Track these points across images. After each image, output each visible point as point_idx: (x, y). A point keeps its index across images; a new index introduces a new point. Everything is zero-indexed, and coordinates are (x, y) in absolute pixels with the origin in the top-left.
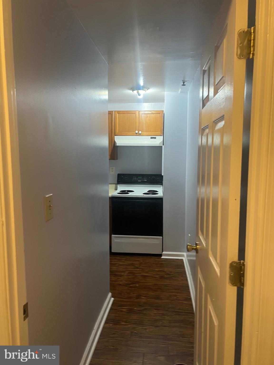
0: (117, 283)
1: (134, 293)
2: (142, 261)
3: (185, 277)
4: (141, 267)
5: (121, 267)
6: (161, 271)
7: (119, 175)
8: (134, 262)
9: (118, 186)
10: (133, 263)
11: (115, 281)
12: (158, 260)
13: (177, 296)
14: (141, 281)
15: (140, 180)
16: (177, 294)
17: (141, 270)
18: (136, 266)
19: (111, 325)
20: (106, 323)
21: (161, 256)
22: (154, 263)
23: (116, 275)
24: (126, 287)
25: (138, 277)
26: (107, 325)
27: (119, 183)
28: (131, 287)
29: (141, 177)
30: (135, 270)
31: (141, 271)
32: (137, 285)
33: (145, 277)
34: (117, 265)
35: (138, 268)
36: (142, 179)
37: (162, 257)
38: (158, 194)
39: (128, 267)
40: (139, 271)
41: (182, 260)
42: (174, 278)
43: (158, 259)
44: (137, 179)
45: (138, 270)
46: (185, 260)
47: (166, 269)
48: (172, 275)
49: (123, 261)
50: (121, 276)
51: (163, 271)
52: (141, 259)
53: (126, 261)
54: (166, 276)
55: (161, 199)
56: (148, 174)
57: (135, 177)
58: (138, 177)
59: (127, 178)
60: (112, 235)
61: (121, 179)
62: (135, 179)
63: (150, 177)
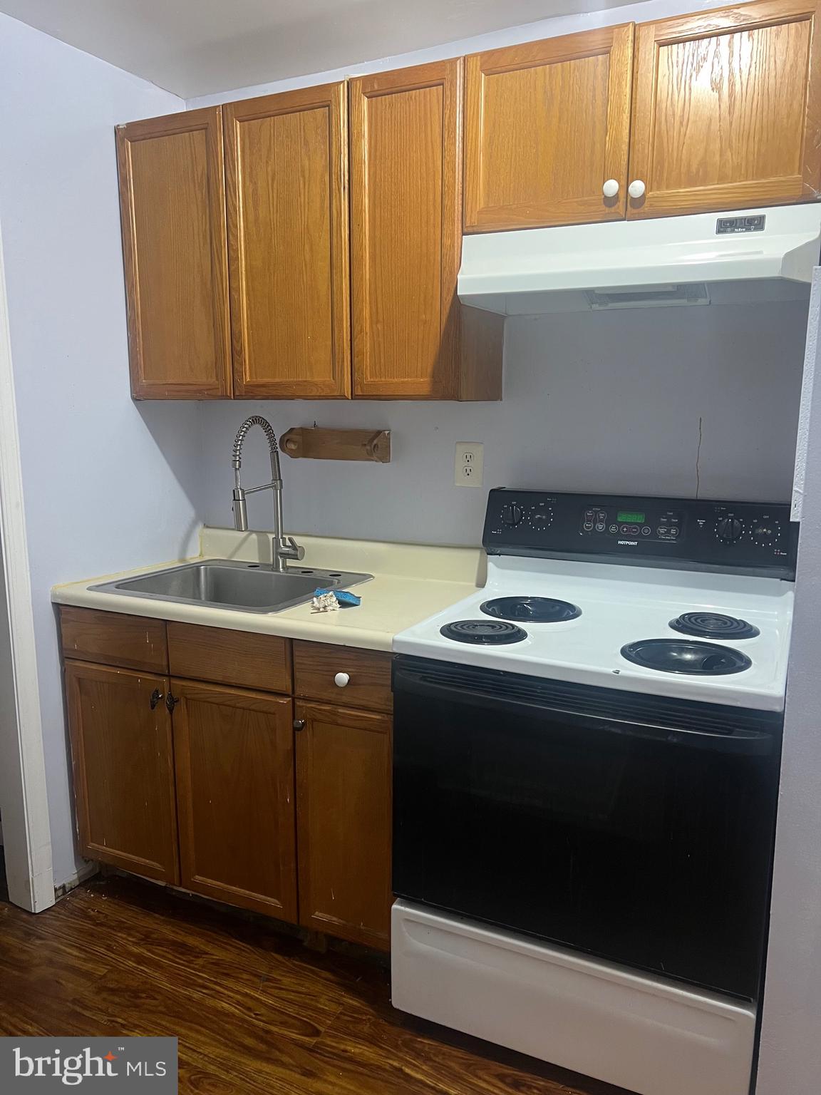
9: (491, 566)
15: (629, 537)
27: (498, 548)
29: (639, 518)
36: (647, 531)
44: (613, 529)
56: (694, 496)
57: (596, 512)
58: (622, 518)
59: (544, 517)
60: (395, 906)
61: (506, 523)
62: (600, 527)
63: (701, 522)
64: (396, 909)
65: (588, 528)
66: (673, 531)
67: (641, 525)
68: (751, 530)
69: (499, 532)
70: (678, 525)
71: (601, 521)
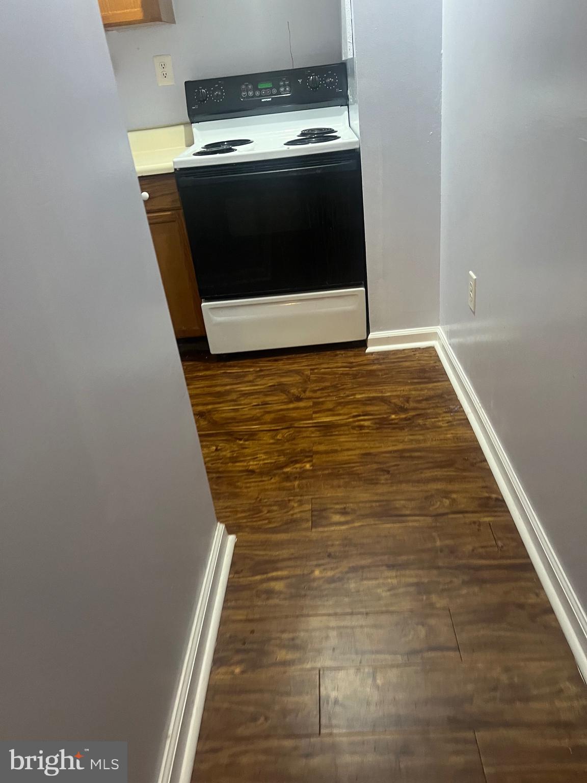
0: (240, 466)
1: (301, 503)
2: (308, 372)
3: (456, 412)
4: (308, 394)
5: (246, 401)
6: (374, 398)
7: (190, 86)
8: (283, 380)
9: (194, 130)
10: (280, 384)
11: (234, 460)
12: (359, 359)
13: (454, 496)
14: (315, 448)
15: (266, 96)
16: (450, 487)
17: (311, 404)
18: (294, 391)
19: (238, 670)
20: (218, 661)
21: (366, 347)
22: (347, 374)
23: (232, 436)
24: (273, 481)
25: (305, 431)
26: (223, 674)
27: (196, 119)
28: (288, 477)
29: (269, 85)
30: (291, 406)
31: (310, 407)
32: (308, 466)
33: (327, 429)
34: (234, 396)
35: (299, 399)
36: (275, 91)
37: (369, 350)
38: (339, 138)
39: (268, 399)
40: (306, 408)
41: (431, 349)
42: (420, 422)
43: (355, 356)
44: (257, 93)
45: (302, 404)
46: (443, 347)
47: (388, 392)
48: (415, 409)
49: (250, 378)
50: (252, 435)
51: (383, 400)
52: (303, 364)
53: (259, 377)
54: (393, 416)
55: (353, 155)
56: (291, 68)
57: (247, 85)
58: (261, 86)
59: (220, 93)
60: (203, 304)
61: (200, 101)
62: (251, 93)
63: (300, 81)
64: (204, 305)
65: (245, 95)
66: (287, 89)
67: (271, 89)
68: (324, 81)
69: (197, 107)
70: (289, 85)
71: (250, 90)
